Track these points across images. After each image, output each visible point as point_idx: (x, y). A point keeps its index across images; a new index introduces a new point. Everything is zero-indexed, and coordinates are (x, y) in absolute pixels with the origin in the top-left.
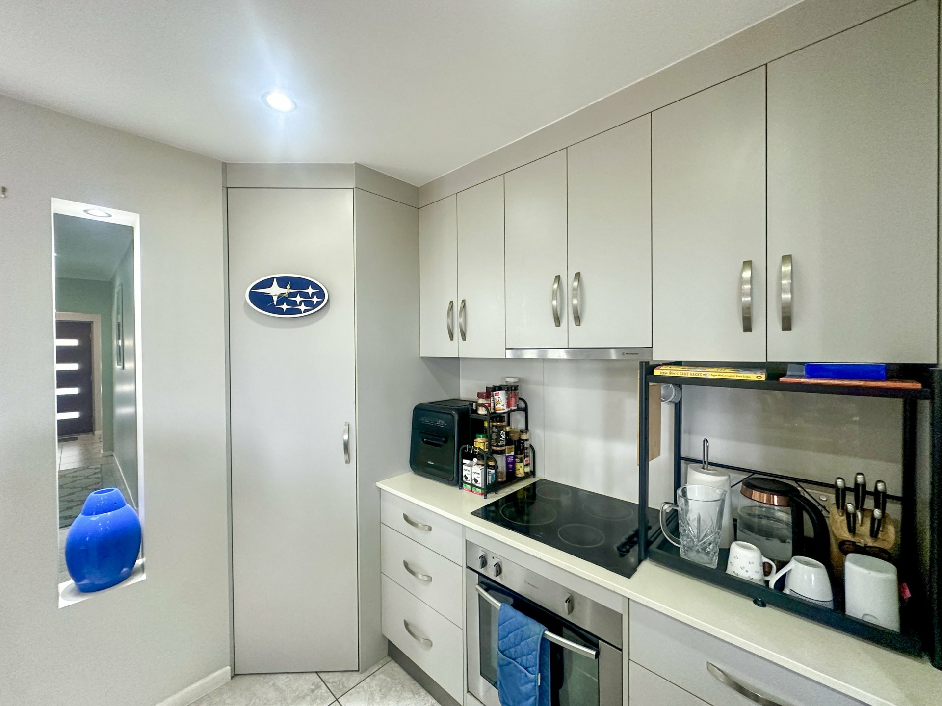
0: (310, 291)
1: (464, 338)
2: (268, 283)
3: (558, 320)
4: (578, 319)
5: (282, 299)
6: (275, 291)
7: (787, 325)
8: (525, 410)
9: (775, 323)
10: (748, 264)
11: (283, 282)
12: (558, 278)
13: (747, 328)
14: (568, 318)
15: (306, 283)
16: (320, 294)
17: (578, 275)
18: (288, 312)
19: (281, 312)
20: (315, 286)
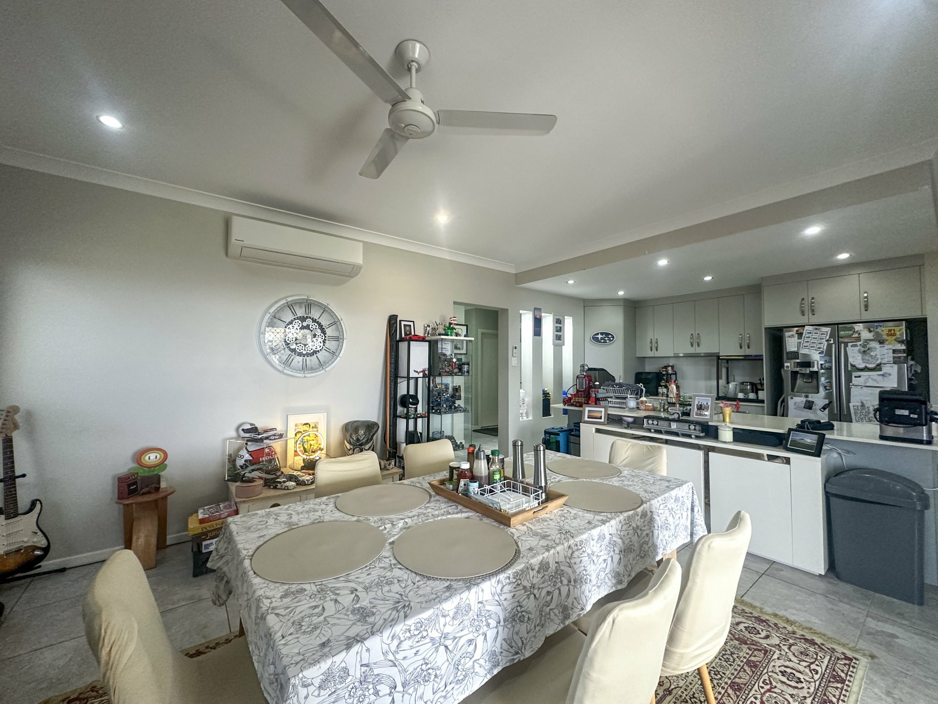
0: (610, 336)
1: (657, 350)
2: (598, 334)
3: (692, 345)
4: (698, 345)
5: (602, 339)
6: (600, 336)
7: (749, 348)
8: (676, 374)
9: (746, 347)
10: (741, 335)
11: (602, 334)
12: (692, 334)
13: (741, 348)
14: (695, 345)
15: (609, 334)
16: (613, 337)
17: (698, 334)
18: (603, 342)
19: (601, 342)
20: (611, 335)
